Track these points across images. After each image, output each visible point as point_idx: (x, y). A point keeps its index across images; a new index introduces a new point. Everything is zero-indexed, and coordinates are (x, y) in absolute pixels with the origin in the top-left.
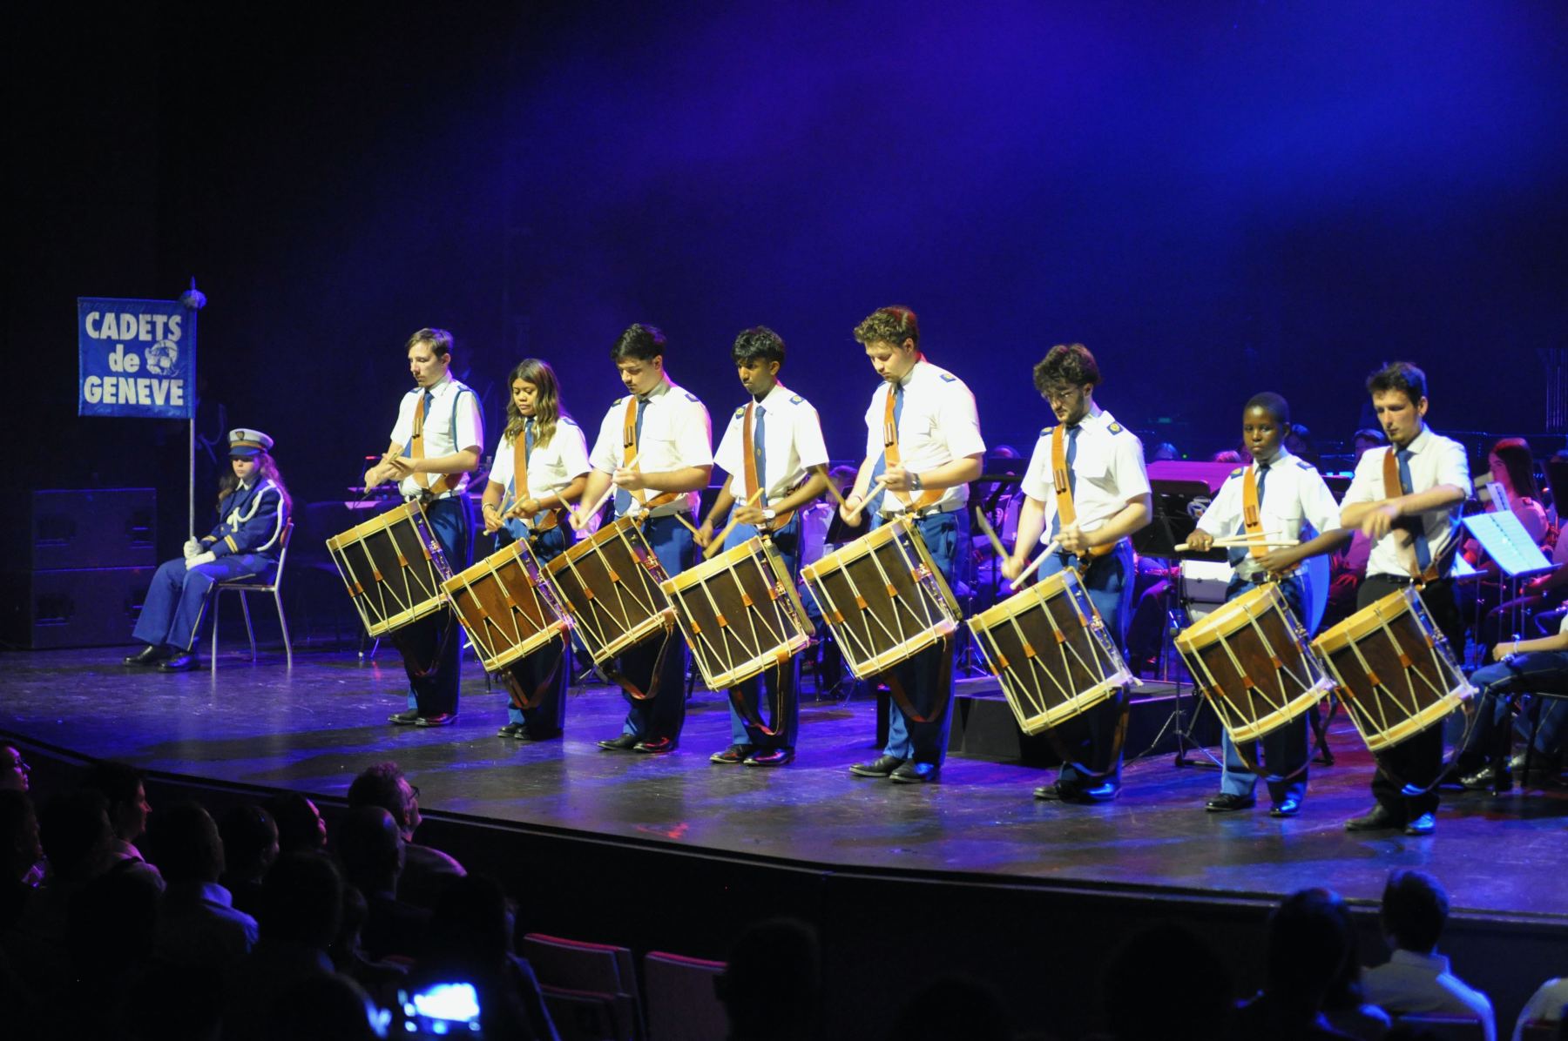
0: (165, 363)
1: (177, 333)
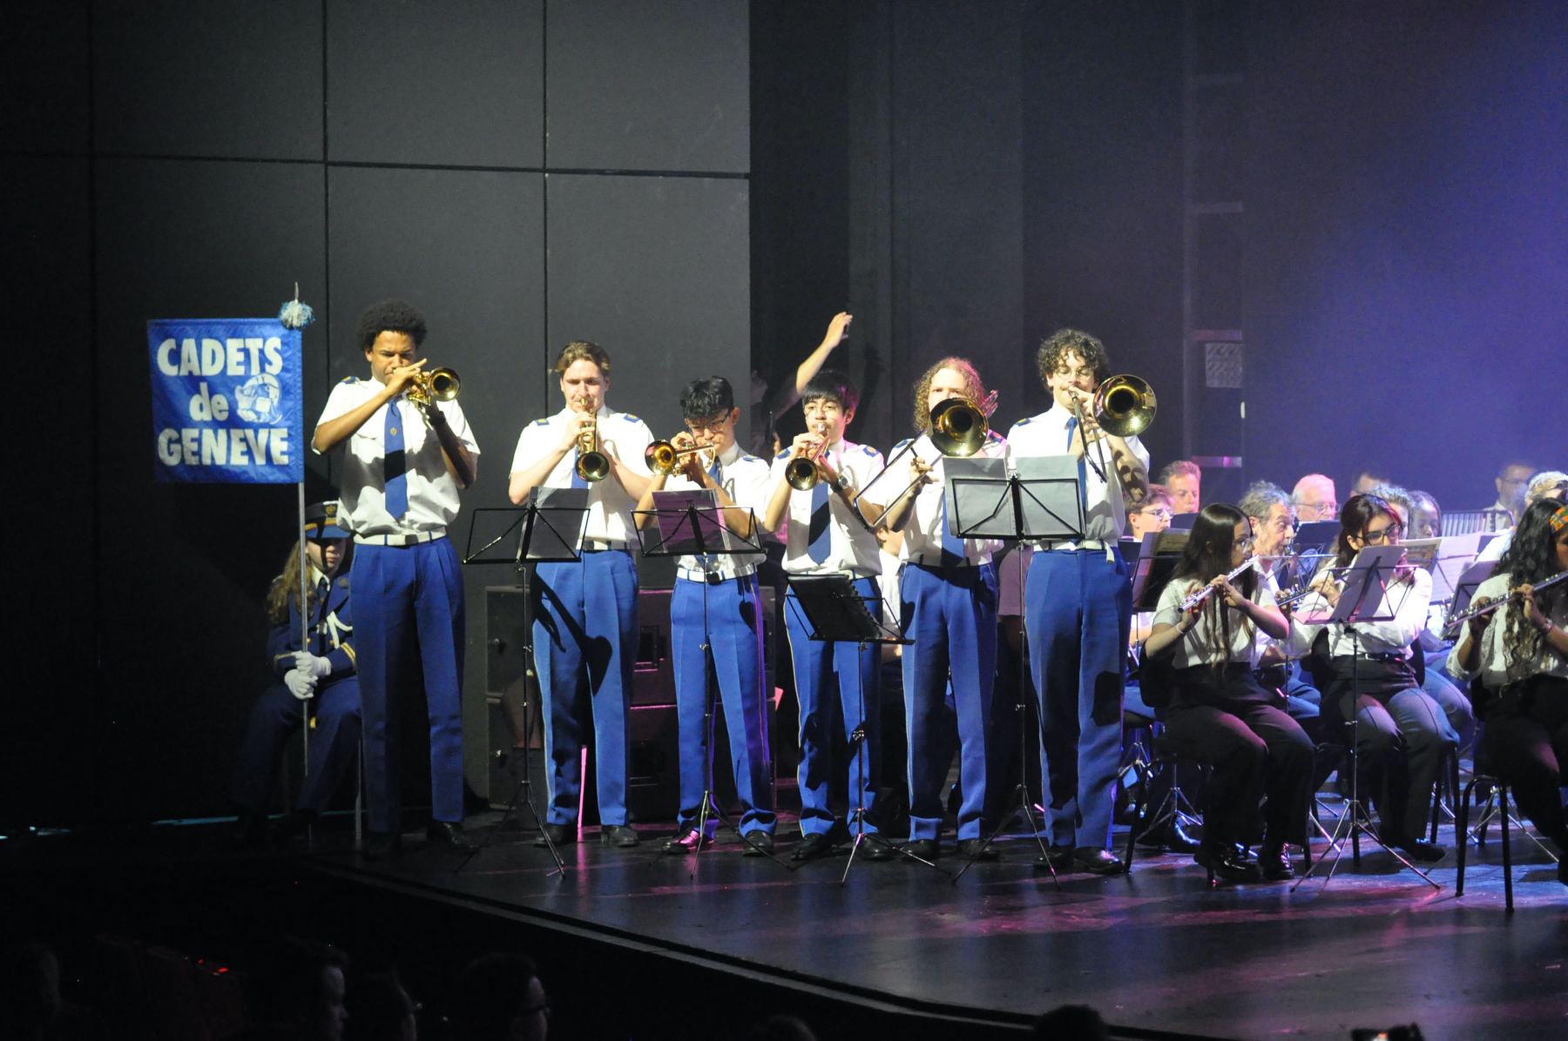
0: (264, 406)
1: (277, 363)
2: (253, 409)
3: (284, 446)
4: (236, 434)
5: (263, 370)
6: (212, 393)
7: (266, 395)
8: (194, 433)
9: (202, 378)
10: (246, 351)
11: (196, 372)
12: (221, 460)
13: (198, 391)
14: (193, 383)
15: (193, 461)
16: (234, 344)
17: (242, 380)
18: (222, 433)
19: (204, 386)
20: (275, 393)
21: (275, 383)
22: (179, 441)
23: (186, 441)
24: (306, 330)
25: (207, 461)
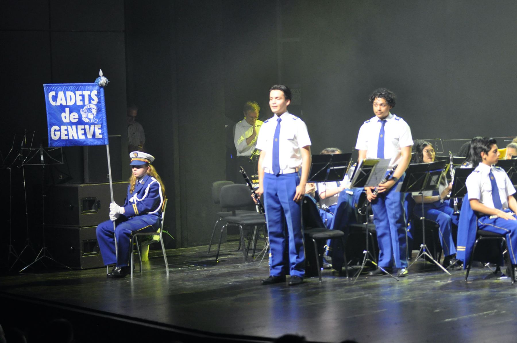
1: (96, 100)
2: (87, 118)
3: (100, 131)
5: (90, 103)
7: (91, 112)
9: (67, 106)
10: (83, 96)
11: (64, 104)
12: (76, 138)
14: (63, 108)
15: (64, 137)
17: (83, 106)
19: (67, 110)
23: (62, 130)
25: (71, 138)
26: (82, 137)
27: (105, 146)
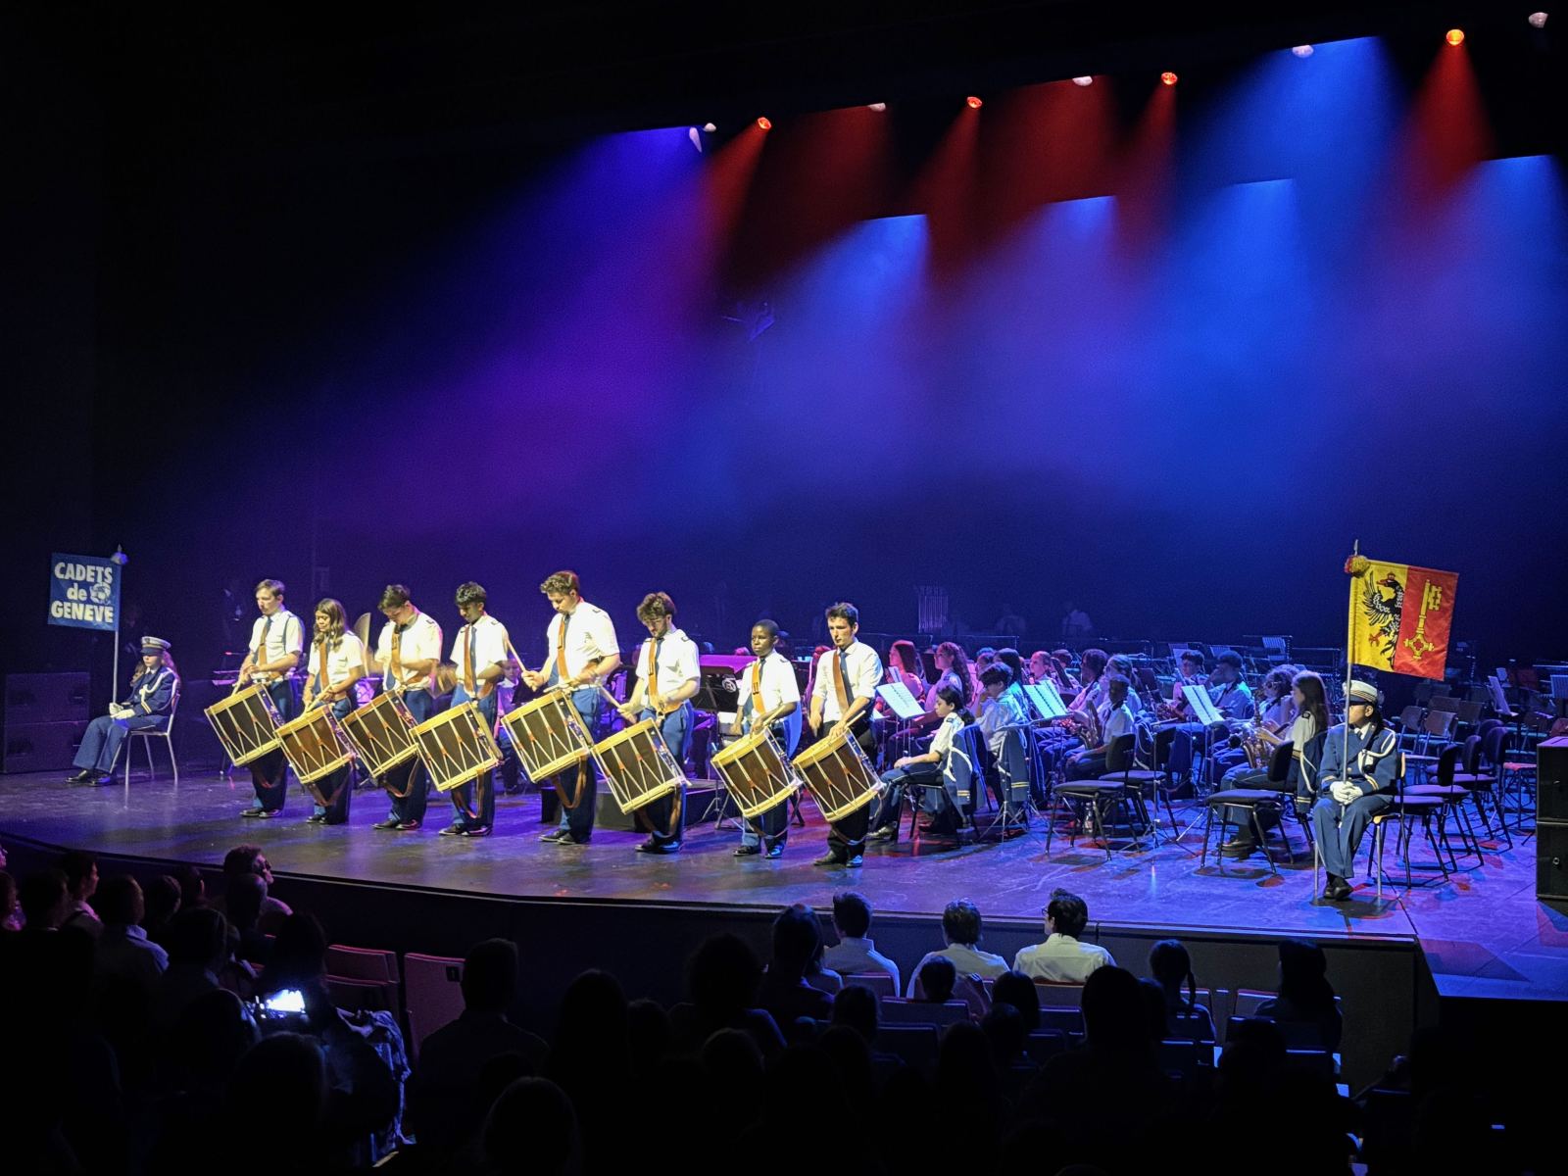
0: (102, 596)
1: (110, 579)
2: (97, 597)
3: (111, 615)
4: (89, 607)
5: (103, 581)
6: (79, 588)
7: (103, 591)
8: (69, 604)
9: (76, 581)
10: (96, 572)
11: (73, 578)
12: (80, 618)
13: (73, 586)
14: (71, 583)
15: (67, 616)
16: (90, 568)
17: (92, 584)
18: (82, 606)
19: (76, 585)
20: (108, 592)
21: (108, 586)
22: (62, 607)
23: (65, 607)
24: (124, 567)
25: (74, 617)
26: (91, 619)
27: (113, 633)
